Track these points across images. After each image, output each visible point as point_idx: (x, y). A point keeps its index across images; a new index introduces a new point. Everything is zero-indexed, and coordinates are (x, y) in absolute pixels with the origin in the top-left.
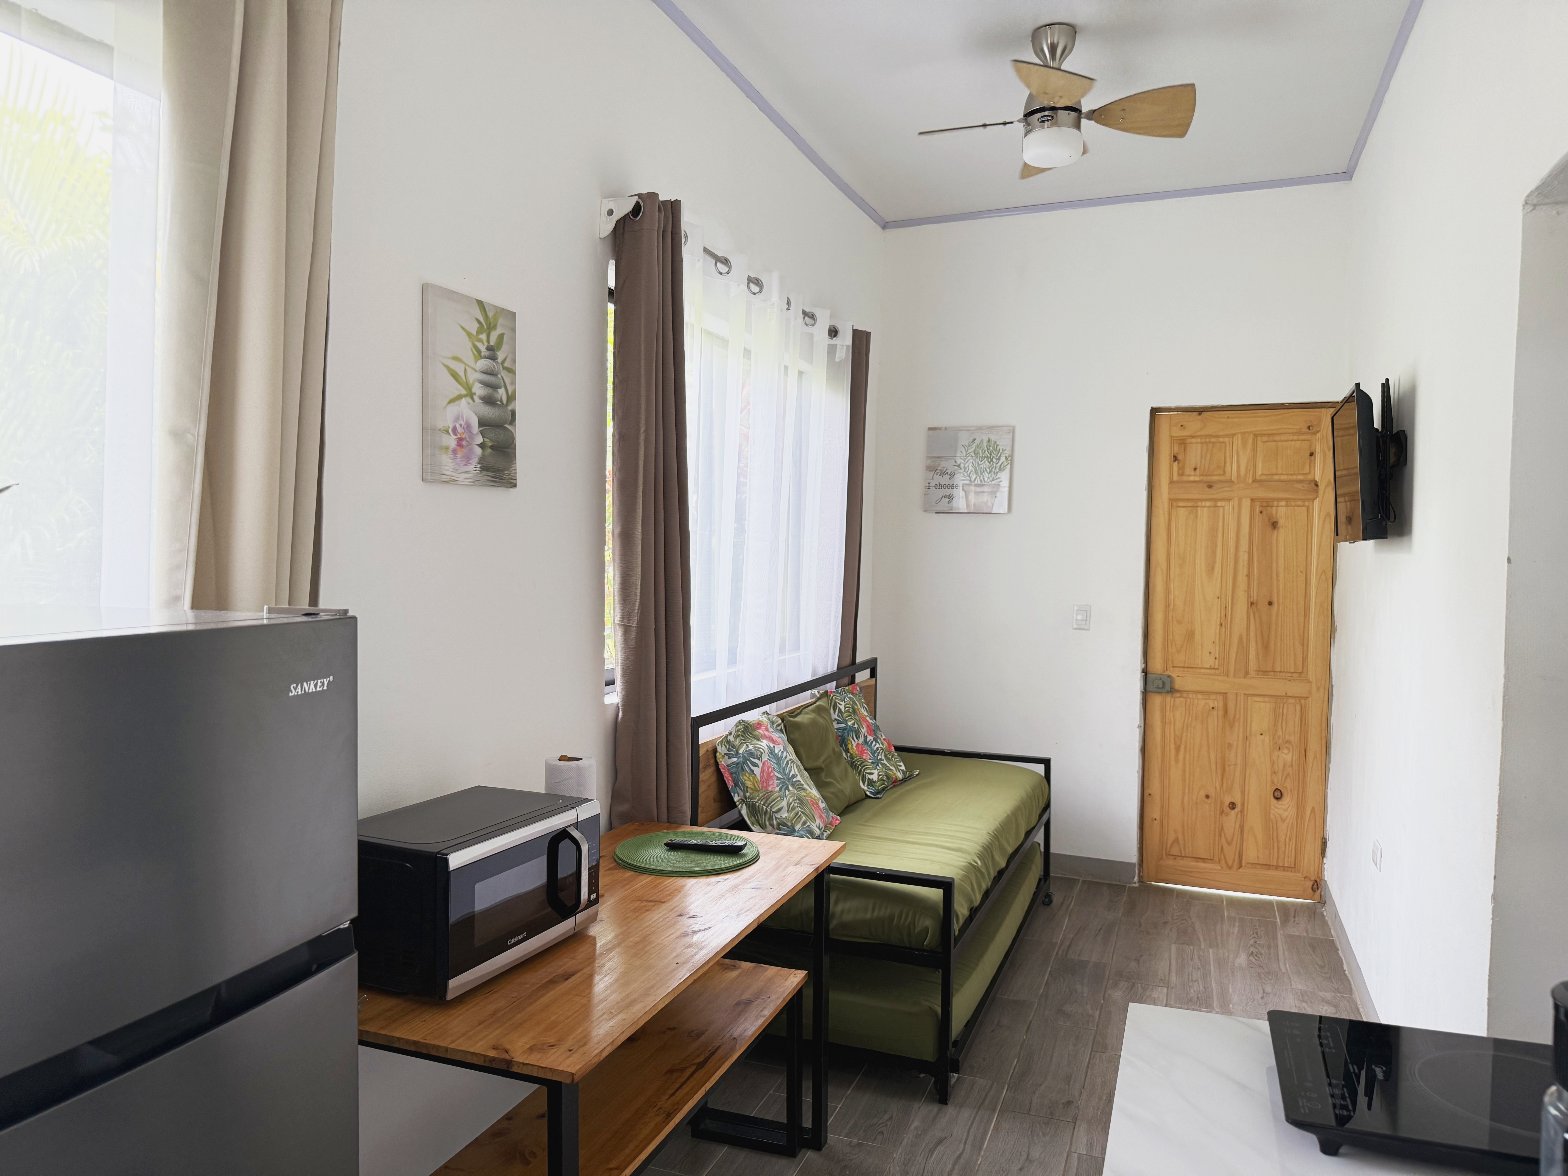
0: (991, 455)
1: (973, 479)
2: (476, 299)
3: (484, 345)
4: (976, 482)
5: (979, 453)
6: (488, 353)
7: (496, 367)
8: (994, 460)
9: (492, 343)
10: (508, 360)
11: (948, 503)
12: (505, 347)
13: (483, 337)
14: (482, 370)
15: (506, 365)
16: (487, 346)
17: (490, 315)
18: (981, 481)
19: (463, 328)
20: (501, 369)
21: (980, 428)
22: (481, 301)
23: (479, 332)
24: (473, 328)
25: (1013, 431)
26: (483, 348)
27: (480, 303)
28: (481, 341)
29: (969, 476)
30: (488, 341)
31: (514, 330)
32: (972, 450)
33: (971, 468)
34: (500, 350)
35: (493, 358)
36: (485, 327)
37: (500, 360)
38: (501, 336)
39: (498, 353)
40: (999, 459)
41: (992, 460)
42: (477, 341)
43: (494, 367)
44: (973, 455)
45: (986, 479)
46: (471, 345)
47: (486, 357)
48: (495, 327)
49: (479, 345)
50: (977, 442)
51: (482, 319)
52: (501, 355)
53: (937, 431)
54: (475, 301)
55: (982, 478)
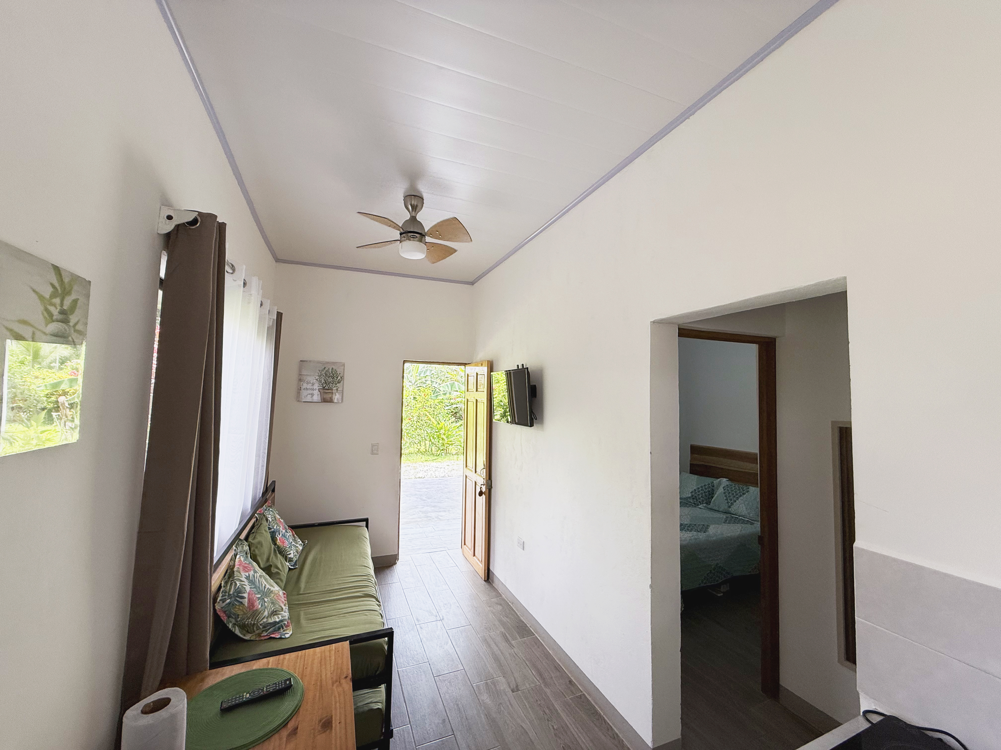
0: (333, 375)
1: (324, 386)
2: (52, 265)
3: (57, 308)
4: (326, 388)
5: (327, 374)
6: (60, 317)
7: (68, 330)
8: (335, 378)
9: (65, 307)
10: (81, 322)
11: (311, 397)
12: (78, 312)
13: (57, 301)
14: (52, 333)
15: (77, 327)
16: (60, 309)
17: (66, 280)
18: (328, 387)
19: (34, 291)
20: (73, 331)
21: (328, 363)
22: (58, 267)
23: (53, 296)
24: (47, 292)
25: (344, 365)
26: (55, 312)
27: (57, 269)
28: (54, 305)
29: (322, 385)
30: (62, 304)
31: (88, 296)
32: (324, 373)
33: (323, 381)
34: (73, 313)
35: (65, 321)
36: (60, 292)
37: (71, 324)
38: (75, 301)
39: (71, 317)
40: (338, 377)
41: (334, 378)
42: (49, 305)
43: (66, 330)
44: (324, 375)
45: (331, 387)
46: (42, 308)
47: (58, 321)
48: (69, 293)
49: (52, 309)
50: (326, 369)
51: (57, 285)
52: (73, 319)
53: (305, 362)
54: (50, 266)
55: (329, 386)
